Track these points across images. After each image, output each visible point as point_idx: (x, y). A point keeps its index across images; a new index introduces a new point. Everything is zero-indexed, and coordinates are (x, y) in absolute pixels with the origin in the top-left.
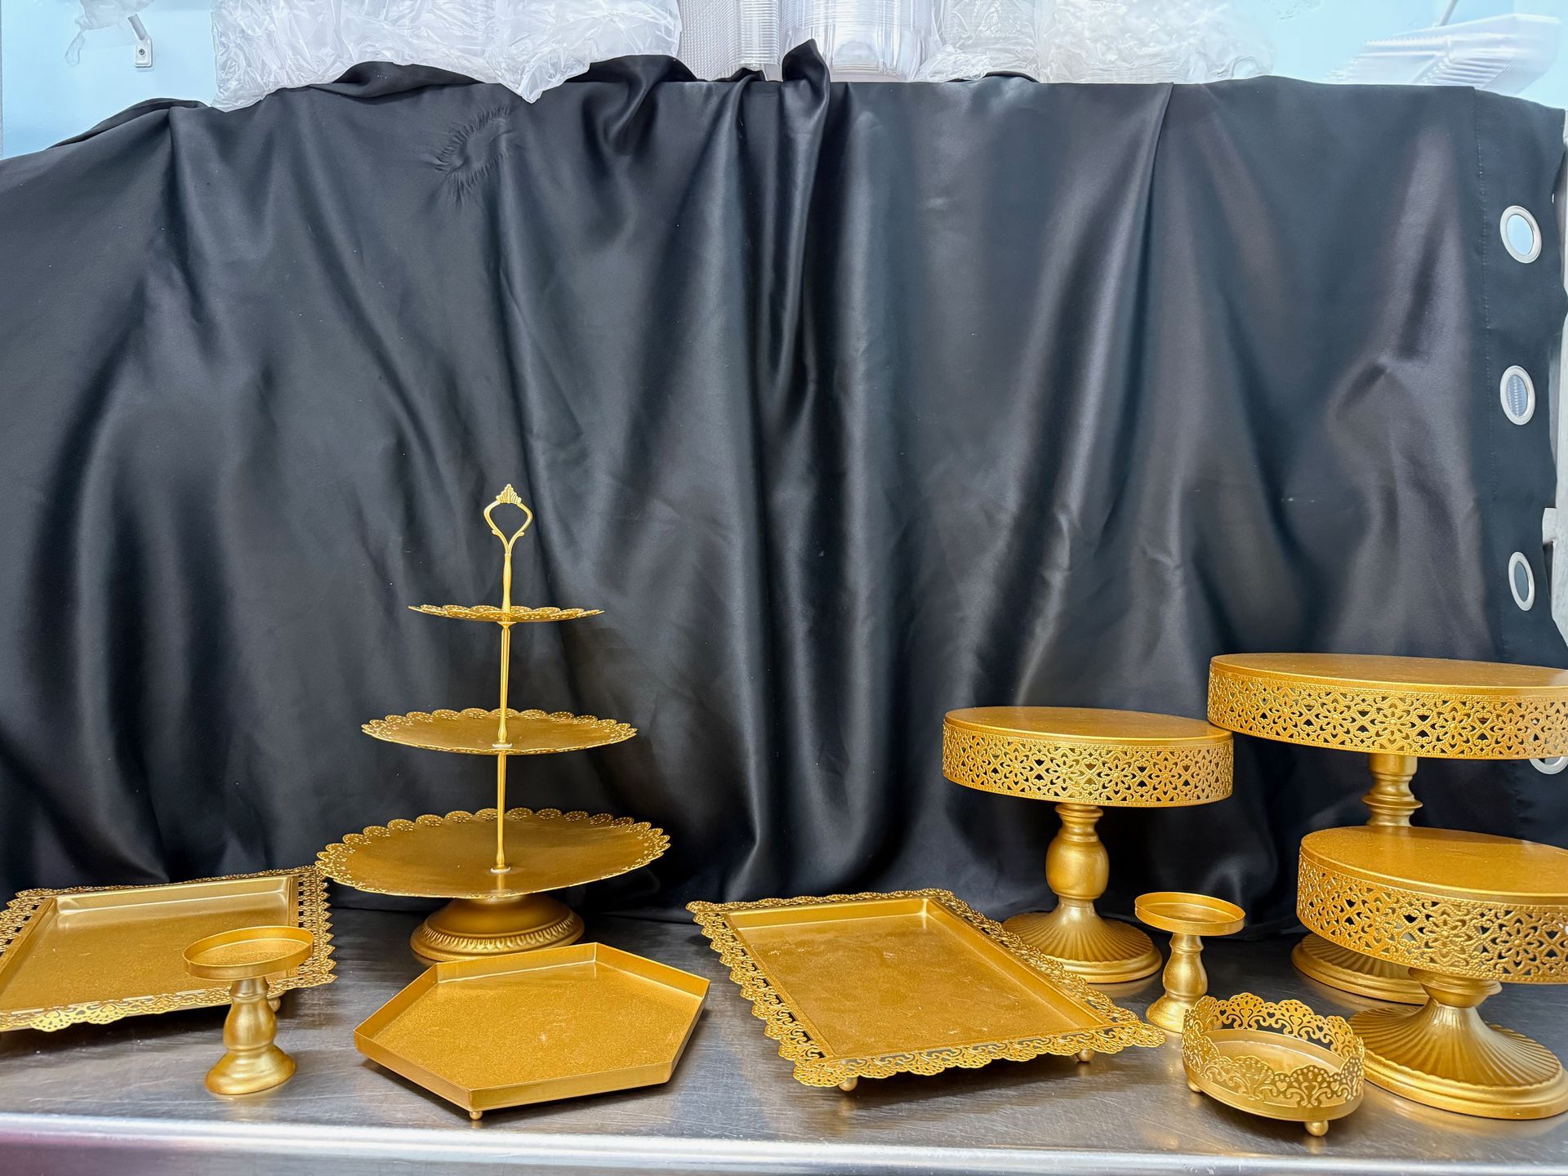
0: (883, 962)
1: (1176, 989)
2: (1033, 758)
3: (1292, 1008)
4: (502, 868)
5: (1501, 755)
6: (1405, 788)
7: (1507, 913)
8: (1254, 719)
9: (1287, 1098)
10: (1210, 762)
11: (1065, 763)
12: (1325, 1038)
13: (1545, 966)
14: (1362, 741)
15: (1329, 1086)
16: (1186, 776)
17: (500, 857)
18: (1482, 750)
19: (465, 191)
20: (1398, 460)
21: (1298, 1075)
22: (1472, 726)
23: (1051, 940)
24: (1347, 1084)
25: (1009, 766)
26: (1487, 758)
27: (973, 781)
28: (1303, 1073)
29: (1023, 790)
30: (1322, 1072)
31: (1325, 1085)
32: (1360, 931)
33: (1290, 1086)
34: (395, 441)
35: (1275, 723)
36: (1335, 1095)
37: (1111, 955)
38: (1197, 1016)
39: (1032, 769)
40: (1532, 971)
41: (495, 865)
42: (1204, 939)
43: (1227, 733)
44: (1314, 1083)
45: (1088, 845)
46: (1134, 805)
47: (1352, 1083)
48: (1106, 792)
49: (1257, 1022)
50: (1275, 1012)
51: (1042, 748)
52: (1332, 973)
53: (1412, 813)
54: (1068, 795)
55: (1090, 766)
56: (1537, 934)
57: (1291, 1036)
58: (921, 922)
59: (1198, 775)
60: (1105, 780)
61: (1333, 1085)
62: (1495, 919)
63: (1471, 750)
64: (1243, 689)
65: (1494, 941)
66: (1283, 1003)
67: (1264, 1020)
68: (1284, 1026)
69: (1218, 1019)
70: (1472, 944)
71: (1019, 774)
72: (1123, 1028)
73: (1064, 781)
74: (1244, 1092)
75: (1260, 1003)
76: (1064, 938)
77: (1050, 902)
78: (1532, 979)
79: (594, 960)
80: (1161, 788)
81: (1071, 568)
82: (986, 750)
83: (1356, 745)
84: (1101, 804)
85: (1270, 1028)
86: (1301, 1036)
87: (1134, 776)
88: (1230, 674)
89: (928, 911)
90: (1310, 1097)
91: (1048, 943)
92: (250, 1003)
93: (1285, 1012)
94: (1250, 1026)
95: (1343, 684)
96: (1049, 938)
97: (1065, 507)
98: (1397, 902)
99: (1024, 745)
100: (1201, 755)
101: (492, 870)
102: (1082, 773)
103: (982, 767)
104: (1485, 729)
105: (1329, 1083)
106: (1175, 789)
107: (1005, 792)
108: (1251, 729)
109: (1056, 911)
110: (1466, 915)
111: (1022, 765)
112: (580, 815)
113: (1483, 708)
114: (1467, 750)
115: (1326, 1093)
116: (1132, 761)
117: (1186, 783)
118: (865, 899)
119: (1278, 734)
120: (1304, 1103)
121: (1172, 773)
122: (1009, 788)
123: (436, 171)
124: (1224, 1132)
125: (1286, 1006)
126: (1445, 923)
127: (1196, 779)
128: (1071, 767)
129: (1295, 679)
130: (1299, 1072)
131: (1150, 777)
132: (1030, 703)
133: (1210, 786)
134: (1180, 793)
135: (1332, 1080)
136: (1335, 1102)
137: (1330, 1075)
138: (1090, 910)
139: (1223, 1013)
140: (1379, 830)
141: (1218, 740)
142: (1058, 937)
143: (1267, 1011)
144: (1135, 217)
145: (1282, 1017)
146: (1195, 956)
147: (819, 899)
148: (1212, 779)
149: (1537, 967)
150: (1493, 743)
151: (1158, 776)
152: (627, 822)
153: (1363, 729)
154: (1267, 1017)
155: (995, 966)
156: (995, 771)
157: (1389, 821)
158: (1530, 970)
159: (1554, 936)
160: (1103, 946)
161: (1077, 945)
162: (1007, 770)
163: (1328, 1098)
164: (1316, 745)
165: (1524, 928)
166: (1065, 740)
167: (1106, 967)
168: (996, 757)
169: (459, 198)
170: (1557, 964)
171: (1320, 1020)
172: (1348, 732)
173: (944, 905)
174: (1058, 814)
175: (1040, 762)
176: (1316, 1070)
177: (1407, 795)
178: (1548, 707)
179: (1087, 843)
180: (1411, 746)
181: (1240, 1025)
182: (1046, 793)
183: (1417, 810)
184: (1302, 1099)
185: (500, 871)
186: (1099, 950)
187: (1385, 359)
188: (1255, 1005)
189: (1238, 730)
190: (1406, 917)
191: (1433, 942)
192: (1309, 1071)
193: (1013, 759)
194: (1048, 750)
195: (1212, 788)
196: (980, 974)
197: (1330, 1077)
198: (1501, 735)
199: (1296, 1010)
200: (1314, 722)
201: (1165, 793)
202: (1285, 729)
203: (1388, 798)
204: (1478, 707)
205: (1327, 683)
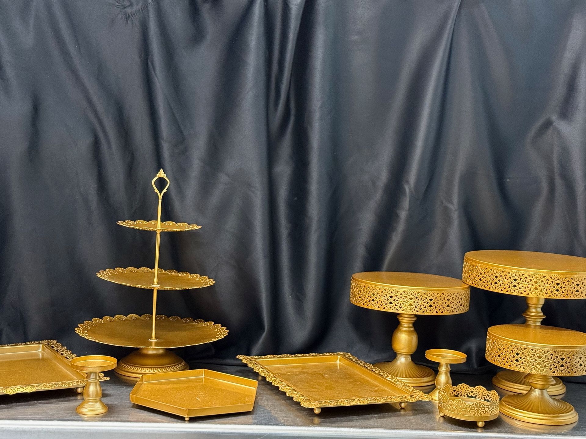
0: (324, 378)
1: (440, 385)
2: (389, 295)
3: (479, 389)
4: (154, 339)
5: (564, 298)
6: (539, 310)
7: (548, 351)
8: (477, 281)
9: (470, 413)
10: (459, 297)
11: (401, 297)
12: (490, 399)
13: (560, 370)
14: (514, 291)
15: (484, 409)
16: (448, 303)
17: (154, 334)
18: (557, 295)
19: (130, 19)
20: (556, 164)
21: (474, 405)
22: (554, 286)
23: (392, 370)
24: (491, 409)
25: (379, 298)
26: (559, 298)
27: (364, 304)
28: (476, 405)
29: (384, 308)
30: (482, 404)
31: (483, 409)
32: (502, 359)
33: (471, 409)
34: (94, 139)
35: (484, 282)
36: (486, 413)
37: (417, 376)
38: (444, 391)
39: (388, 300)
40: (555, 372)
41: (151, 338)
42: (451, 365)
43: (467, 286)
44: (480, 408)
45: (409, 332)
46: (427, 314)
47: (493, 409)
48: (416, 309)
49: (467, 394)
50: (473, 390)
51: (393, 291)
52: (506, 384)
53: (541, 320)
54: (402, 310)
55: (411, 299)
56: (558, 359)
57: (479, 399)
58: (337, 365)
59: (453, 303)
60: (416, 304)
61: (486, 409)
62: (544, 354)
63: (553, 295)
64: (474, 268)
65: (543, 361)
66: (476, 387)
67: (470, 394)
68: (476, 396)
69: (453, 393)
70: (536, 362)
71: (383, 302)
72: (417, 395)
73: (401, 304)
74: (456, 412)
75: (468, 387)
76: (398, 370)
77: (393, 356)
78: (555, 374)
79: (203, 376)
80: (438, 307)
81: (409, 210)
82: (370, 292)
83: (512, 292)
84: (415, 314)
85: (471, 397)
86: (482, 399)
87: (428, 303)
88: (469, 262)
89: (340, 361)
90: (478, 413)
91: (391, 371)
92: (95, 382)
93: (477, 391)
94: (464, 396)
95: (508, 268)
96: (391, 370)
97: (408, 182)
98: (514, 348)
99: (385, 290)
100: (455, 295)
101: (150, 340)
102: (408, 301)
103: (368, 298)
104: (558, 287)
105: (485, 408)
106: (444, 308)
107: (377, 309)
108: (476, 285)
109: (396, 359)
110: (535, 352)
111: (384, 298)
112: (177, 318)
113: (558, 279)
114: (552, 295)
115: (483, 411)
116: (427, 297)
117: (448, 306)
118: (313, 356)
119: (485, 287)
120: (476, 415)
121: (442, 302)
122: (379, 307)
123: (116, 8)
124: (449, 426)
125: (477, 388)
126: (528, 355)
127: (452, 304)
128: (403, 299)
129: (492, 266)
130: (474, 404)
131: (434, 303)
132: (388, 270)
133: (458, 307)
134: (445, 310)
135: (485, 407)
136: (486, 415)
137: (485, 405)
138: (409, 358)
139: (454, 391)
140: (529, 326)
141: (463, 289)
142: (395, 370)
143: (471, 390)
144: (444, 52)
145: (476, 392)
146: (447, 373)
147: (293, 355)
148: (459, 305)
149: (557, 370)
150: (561, 293)
151: (437, 303)
152: (201, 322)
153: (515, 286)
154: (470, 392)
155: (369, 379)
156: (373, 300)
157: (532, 323)
158: (555, 371)
159: (563, 360)
160: (414, 373)
161: (403, 372)
162: (378, 300)
163: (484, 413)
164: (498, 292)
165: (553, 357)
166: (402, 288)
167: (414, 380)
168: (374, 294)
169: (127, 21)
170: (564, 369)
171: (489, 393)
172: (509, 287)
173: (347, 358)
174: (398, 319)
175: (391, 297)
176: (480, 404)
177: (540, 313)
178: (583, 279)
179: (409, 331)
180: (532, 293)
181: (461, 396)
182: (393, 309)
183: (544, 319)
184: (475, 413)
185: (153, 340)
186: (412, 374)
187: (554, 117)
188: (466, 388)
189: (471, 285)
190: (516, 353)
191: (524, 362)
192: (478, 404)
193: (381, 295)
194: (395, 292)
195: (459, 308)
196: (363, 382)
197: (485, 406)
198: (564, 290)
199: (481, 389)
200: (498, 283)
201: (440, 310)
202: (487, 285)
203: (532, 314)
204: (556, 279)
205: (503, 267)
